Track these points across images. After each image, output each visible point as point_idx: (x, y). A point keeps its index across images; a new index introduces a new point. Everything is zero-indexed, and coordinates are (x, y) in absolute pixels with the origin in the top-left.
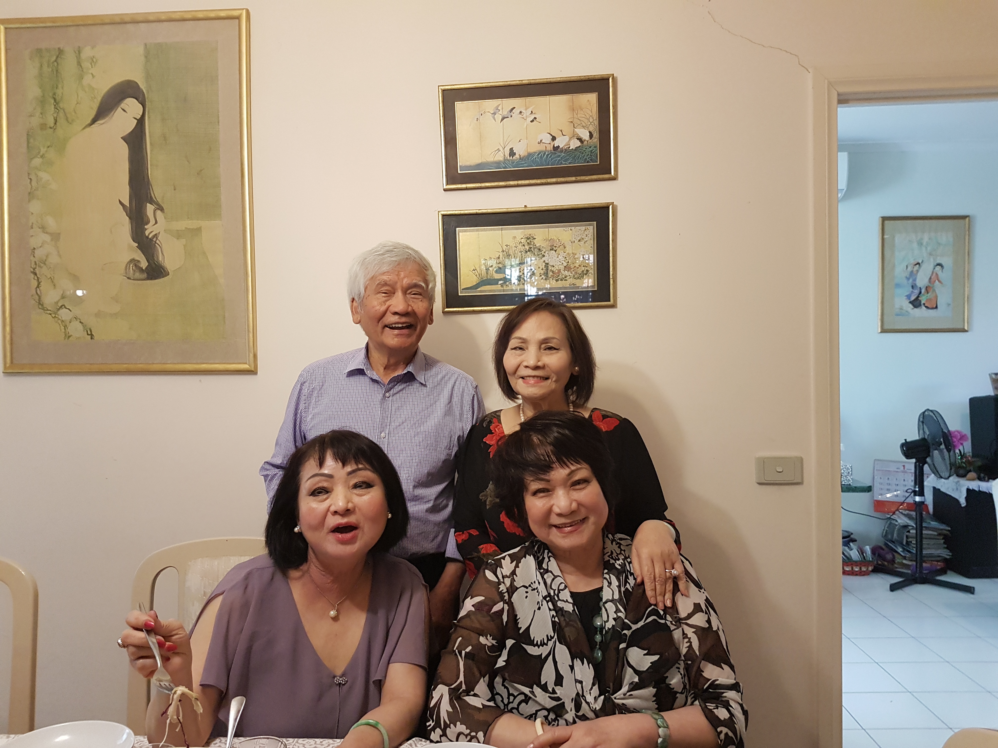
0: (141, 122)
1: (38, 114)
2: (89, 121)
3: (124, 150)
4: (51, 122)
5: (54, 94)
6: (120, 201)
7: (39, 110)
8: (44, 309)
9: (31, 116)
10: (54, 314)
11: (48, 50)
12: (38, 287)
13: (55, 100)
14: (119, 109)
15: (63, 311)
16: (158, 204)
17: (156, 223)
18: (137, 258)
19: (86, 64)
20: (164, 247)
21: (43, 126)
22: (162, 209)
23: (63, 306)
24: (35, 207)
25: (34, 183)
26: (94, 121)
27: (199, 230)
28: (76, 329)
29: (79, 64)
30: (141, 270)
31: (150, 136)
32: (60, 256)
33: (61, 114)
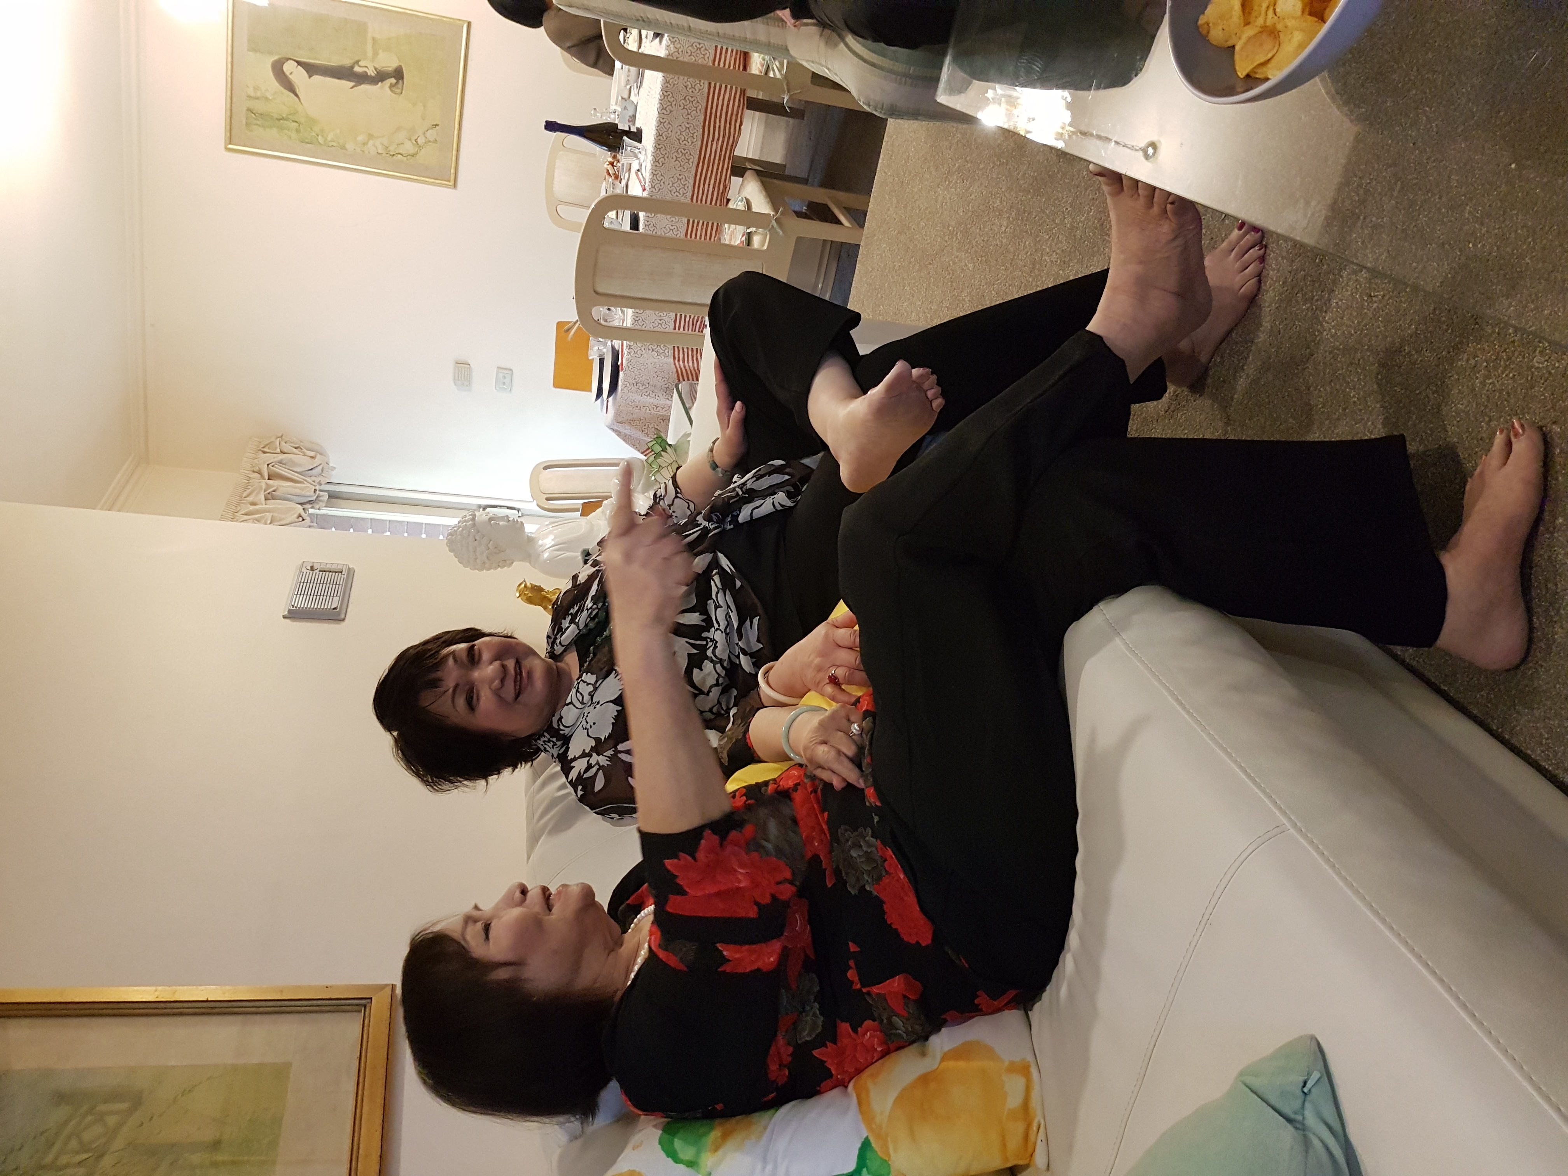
0: (299, 63)
1: (289, 133)
2: (295, 98)
3: (317, 78)
4: (296, 125)
5: (277, 119)
6: (352, 88)
7: (287, 131)
8: (417, 153)
9: (291, 138)
11: (247, 118)
13: (281, 119)
14: (291, 77)
15: (419, 140)
16: (354, 64)
17: (366, 67)
18: (389, 84)
19: (259, 94)
20: (384, 65)
21: (298, 131)
22: (357, 62)
25: (334, 144)
26: (296, 95)
27: (374, 39)
28: (431, 135)
29: (257, 98)
30: (397, 83)
31: (309, 58)
32: (383, 136)
33: (291, 117)
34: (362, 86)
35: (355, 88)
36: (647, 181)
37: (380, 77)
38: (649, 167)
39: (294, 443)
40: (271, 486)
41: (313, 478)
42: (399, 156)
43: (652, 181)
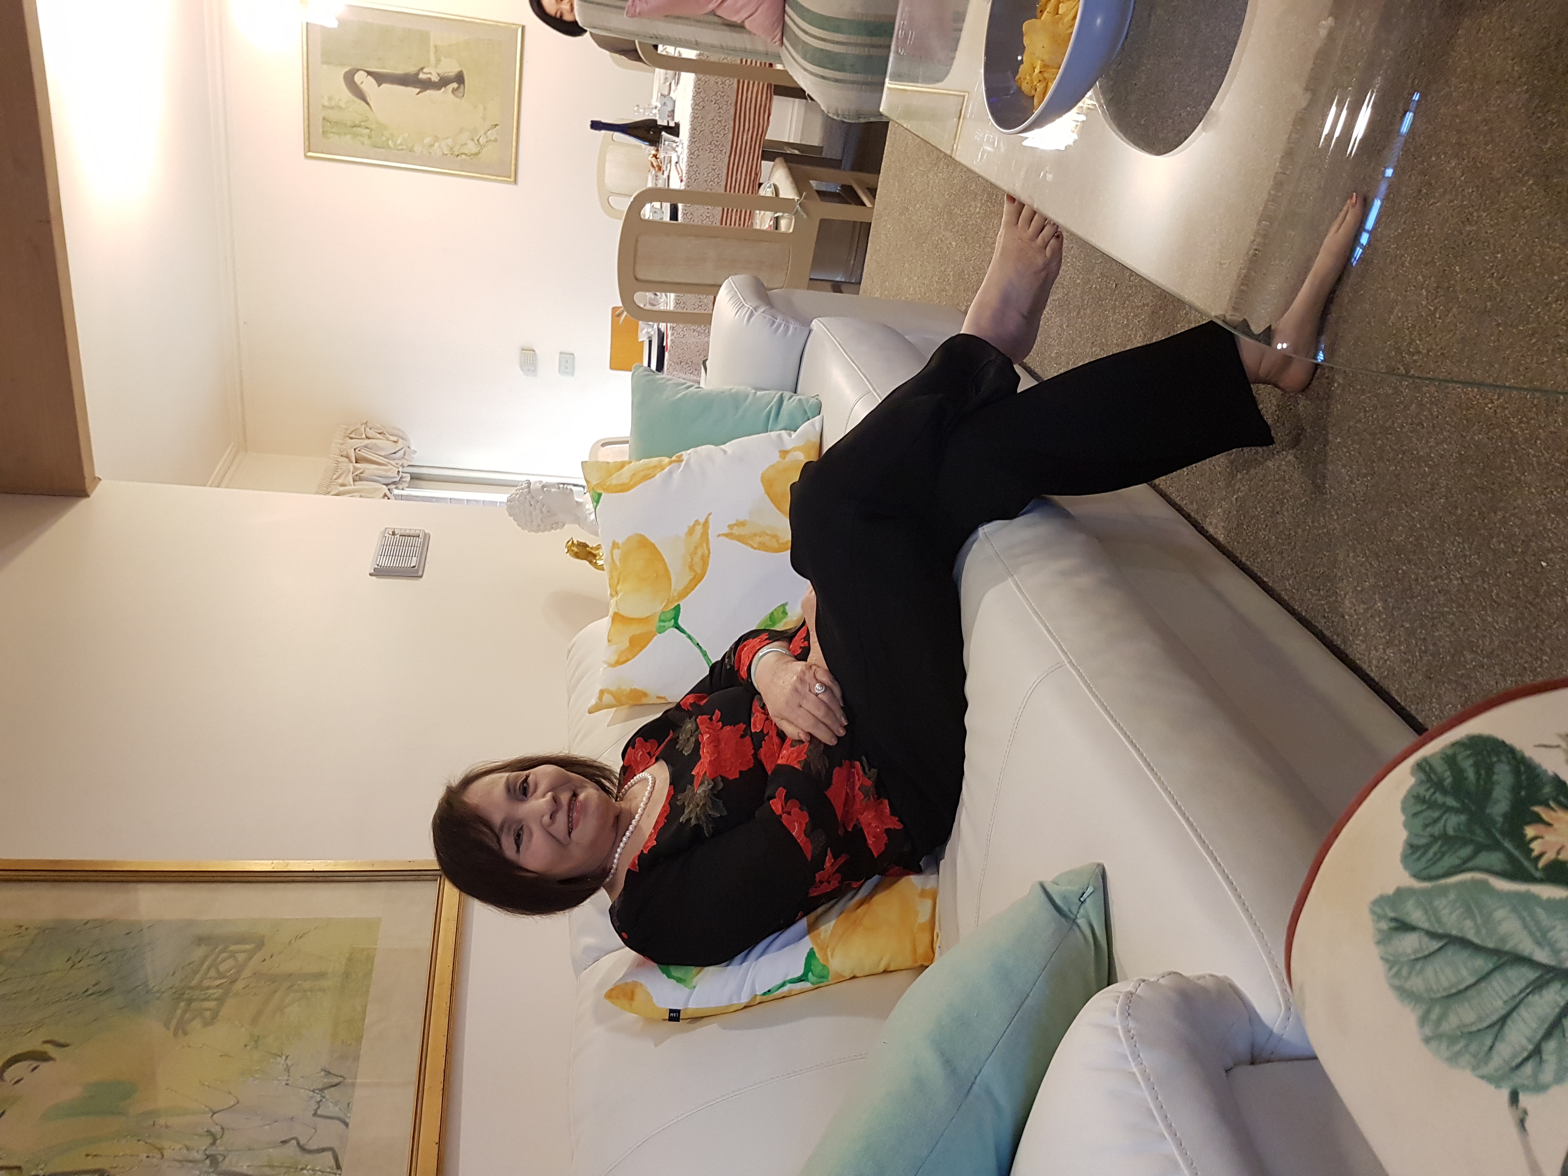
0: (369, 73)
1: (362, 139)
2: (367, 106)
3: (386, 86)
4: (368, 131)
5: (350, 126)
6: (418, 94)
7: (359, 138)
8: (479, 152)
9: (363, 144)
10: (482, 147)
11: (323, 127)
12: (466, 154)
13: (353, 127)
14: (362, 86)
15: (481, 140)
16: (419, 71)
17: (430, 73)
18: (451, 89)
19: (333, 103)
20: (446, 71)
21: (370, 137)
22: (422, 69)
23: (478, 140)
24: (418, 149)
25: (404, 147)
26: (368, 103)
27: (436, 47)
28: (492, 134)
29: (332, 108)
30: (458, 88)
31: (378, 69)
32: (448, 138)
33: (363, 124)
34: (428, 91)
35: (420, 95)
36: (684, 172)
37: (443, 82)
38: (685, 160)
39: (377, 428)
40: (359, 469)
41: (397, 461)
42: (464, 156)
43: (688, 172)
